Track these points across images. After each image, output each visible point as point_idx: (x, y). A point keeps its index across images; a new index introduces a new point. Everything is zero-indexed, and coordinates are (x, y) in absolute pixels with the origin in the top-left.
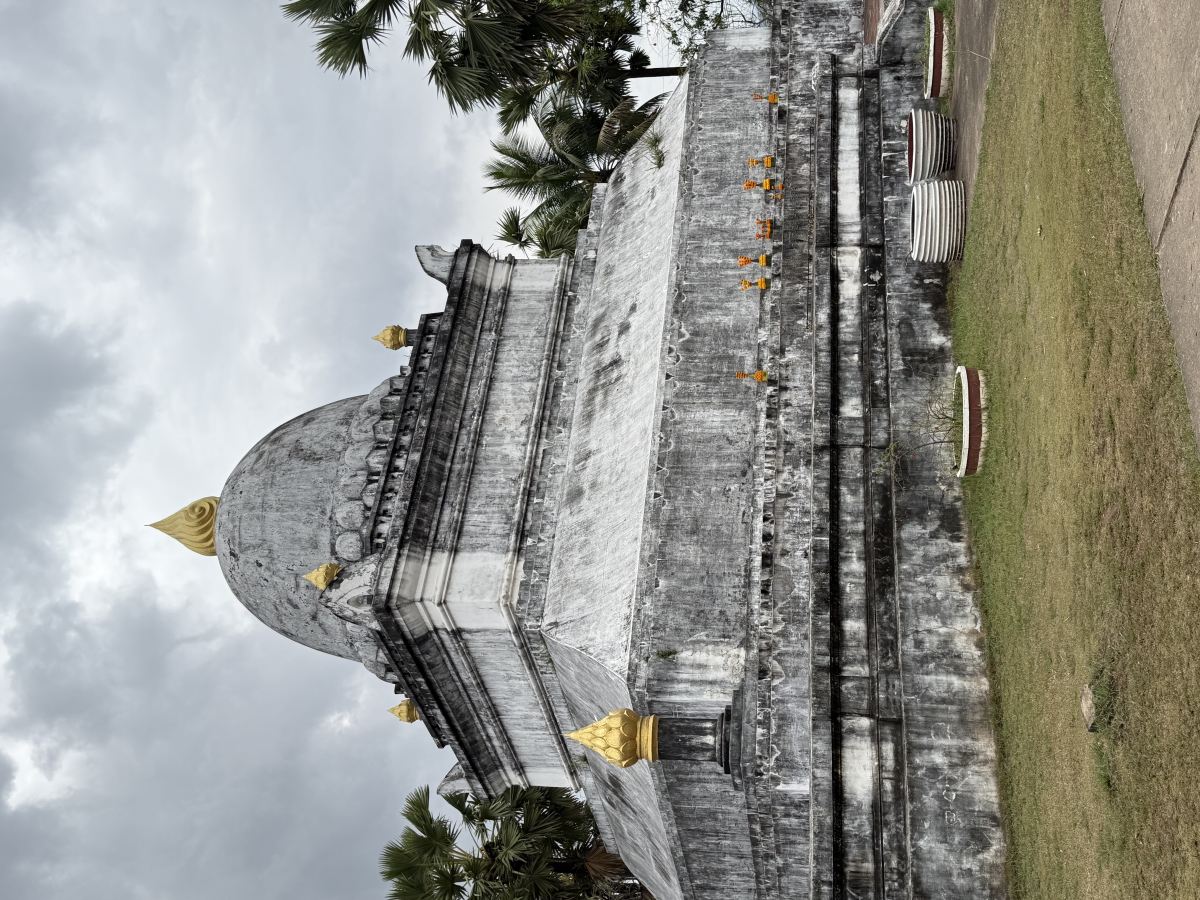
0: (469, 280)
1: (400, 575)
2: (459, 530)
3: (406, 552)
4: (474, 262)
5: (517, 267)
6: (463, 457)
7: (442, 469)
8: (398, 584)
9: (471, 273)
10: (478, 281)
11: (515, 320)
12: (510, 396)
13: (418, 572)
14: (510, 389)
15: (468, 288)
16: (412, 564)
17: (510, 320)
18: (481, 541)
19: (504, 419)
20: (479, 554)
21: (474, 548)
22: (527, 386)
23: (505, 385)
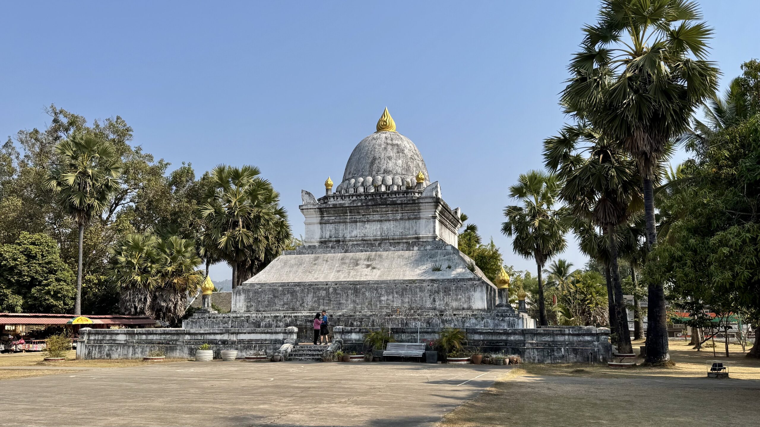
0: (421, 204)
1: (309, 210)
2: (327, 222)
3: (317, 210)
4: (430, 204)
5: (432, 220)
6: (352, 218)
7: (347, 213)
8: (307, 210)
9: (424, 204)
10: (421, 208)
11: (407, 224)
12: (375, 228)
13: (312, 214)
14: (378, 228)
15: (416, 205)
16: (314, 212)
17: (407, 222)
18: (324, 230)
19: (366, 228)
20: (320, 230)
21: (322, 229)
22: (379, 233)
23: (379, 226)
